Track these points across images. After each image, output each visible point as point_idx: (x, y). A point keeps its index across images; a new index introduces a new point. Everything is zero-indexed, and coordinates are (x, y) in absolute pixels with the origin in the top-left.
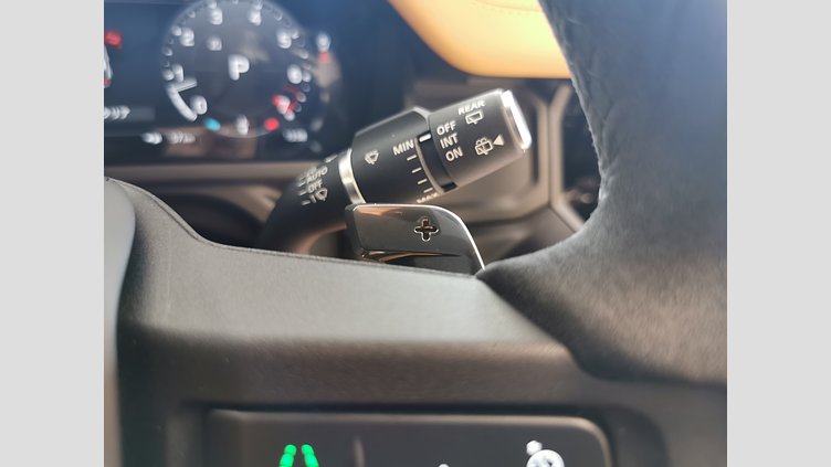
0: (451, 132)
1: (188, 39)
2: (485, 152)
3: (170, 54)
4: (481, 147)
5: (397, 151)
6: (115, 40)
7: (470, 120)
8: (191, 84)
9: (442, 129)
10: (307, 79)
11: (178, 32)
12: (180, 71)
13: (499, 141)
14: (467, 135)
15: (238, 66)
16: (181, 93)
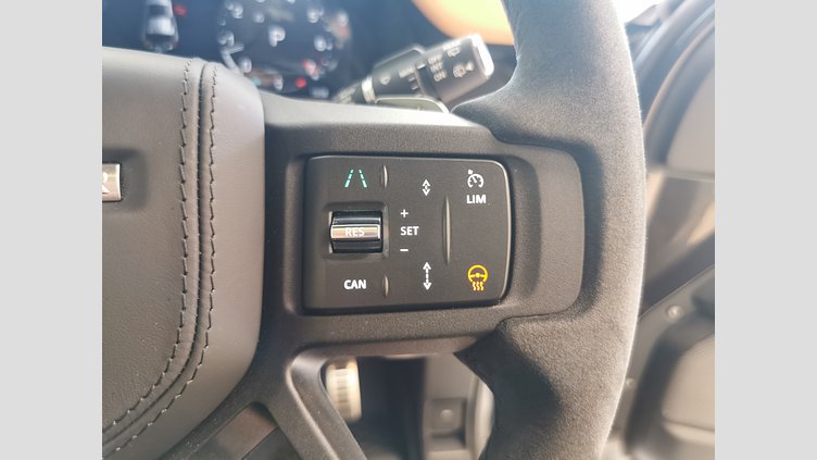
0: (438, 61)
1: (238, 12)
2: (460, 75)
3: (224, 24)
4: (458, 71)
5: (403, 74)
6: (182, 11)
7: (452, 54)
8: (239, 48)
9: (432, 60)
10: (330, 48)
11: (231, 8)
12: (231, 38)
13: (470, 67)
14: (449, 63)
15: (277, 36)
16: (231, 55)
